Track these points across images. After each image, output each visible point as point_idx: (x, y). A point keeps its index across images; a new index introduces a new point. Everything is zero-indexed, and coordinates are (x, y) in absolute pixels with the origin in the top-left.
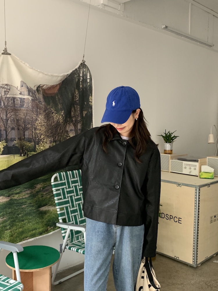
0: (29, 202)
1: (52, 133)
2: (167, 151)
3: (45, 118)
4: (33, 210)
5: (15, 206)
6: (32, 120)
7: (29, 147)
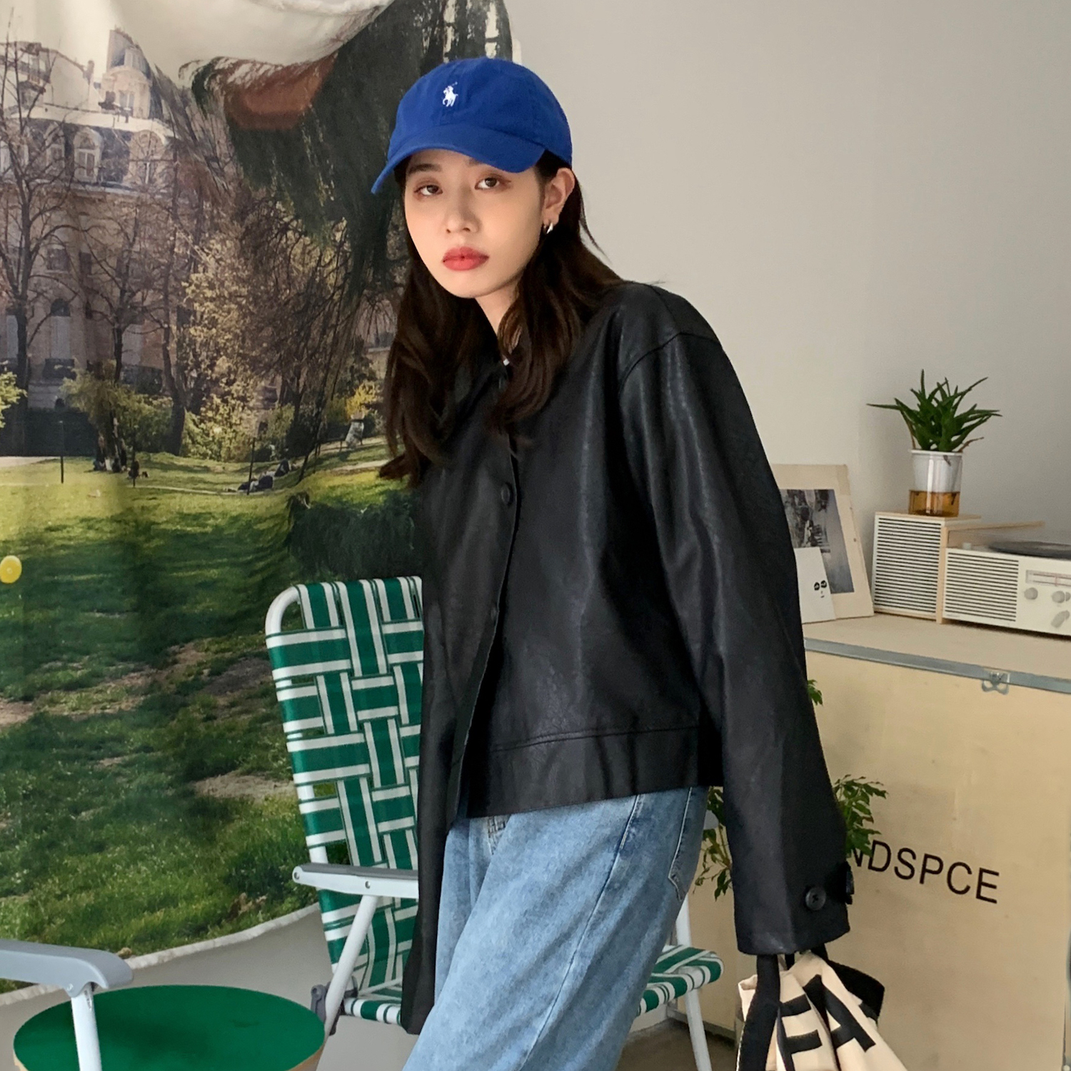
0: (137, 738)
1: (276, 346)
2: (929, 496)
3: (242, 253)
4: (159, 786)
5: (57, 757)
6: (169, 266)
7: (146, 423)
